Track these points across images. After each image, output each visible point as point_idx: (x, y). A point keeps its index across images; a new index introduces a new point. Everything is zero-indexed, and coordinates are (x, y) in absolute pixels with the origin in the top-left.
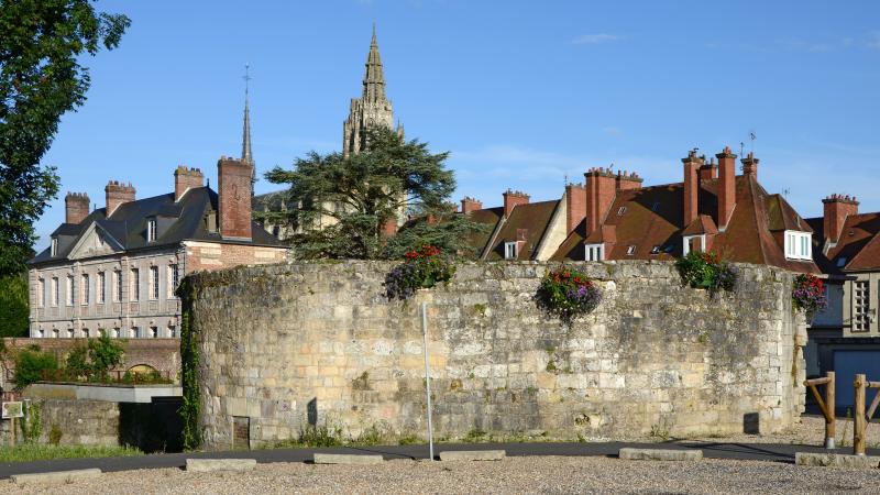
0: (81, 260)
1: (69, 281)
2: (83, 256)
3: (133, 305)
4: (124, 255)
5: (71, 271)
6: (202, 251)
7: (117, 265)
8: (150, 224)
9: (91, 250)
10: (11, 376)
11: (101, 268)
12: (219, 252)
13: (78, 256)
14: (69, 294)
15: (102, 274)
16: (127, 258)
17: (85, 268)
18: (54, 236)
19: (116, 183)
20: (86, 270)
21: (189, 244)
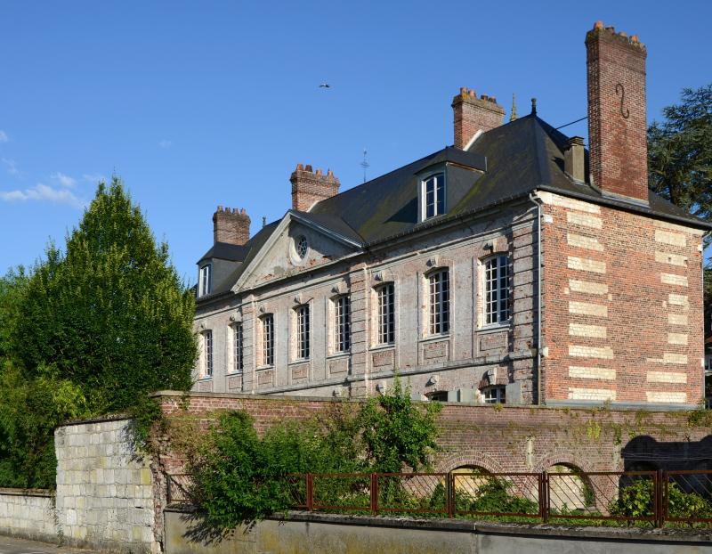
0: (258, 291)
1: (231, 333)
2: (261, 283)
3: (376, 355)
4: (357, 260)
5: (236, 315)
6: (570, 218)
7: (341, 285)
8: (424, 185)
9: (278, 269)
10: (177, 495)
11: (302, 297)
12: (597, 223)
13: (251, 285)
14: (232, 355)
15: (303, 309)
16: (365, 266)
17: (265, 304)
18: (202, 263)
19: (309, 168)
20: (267, 306)
21: (547, 198)
